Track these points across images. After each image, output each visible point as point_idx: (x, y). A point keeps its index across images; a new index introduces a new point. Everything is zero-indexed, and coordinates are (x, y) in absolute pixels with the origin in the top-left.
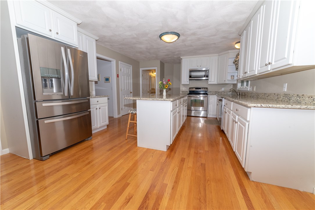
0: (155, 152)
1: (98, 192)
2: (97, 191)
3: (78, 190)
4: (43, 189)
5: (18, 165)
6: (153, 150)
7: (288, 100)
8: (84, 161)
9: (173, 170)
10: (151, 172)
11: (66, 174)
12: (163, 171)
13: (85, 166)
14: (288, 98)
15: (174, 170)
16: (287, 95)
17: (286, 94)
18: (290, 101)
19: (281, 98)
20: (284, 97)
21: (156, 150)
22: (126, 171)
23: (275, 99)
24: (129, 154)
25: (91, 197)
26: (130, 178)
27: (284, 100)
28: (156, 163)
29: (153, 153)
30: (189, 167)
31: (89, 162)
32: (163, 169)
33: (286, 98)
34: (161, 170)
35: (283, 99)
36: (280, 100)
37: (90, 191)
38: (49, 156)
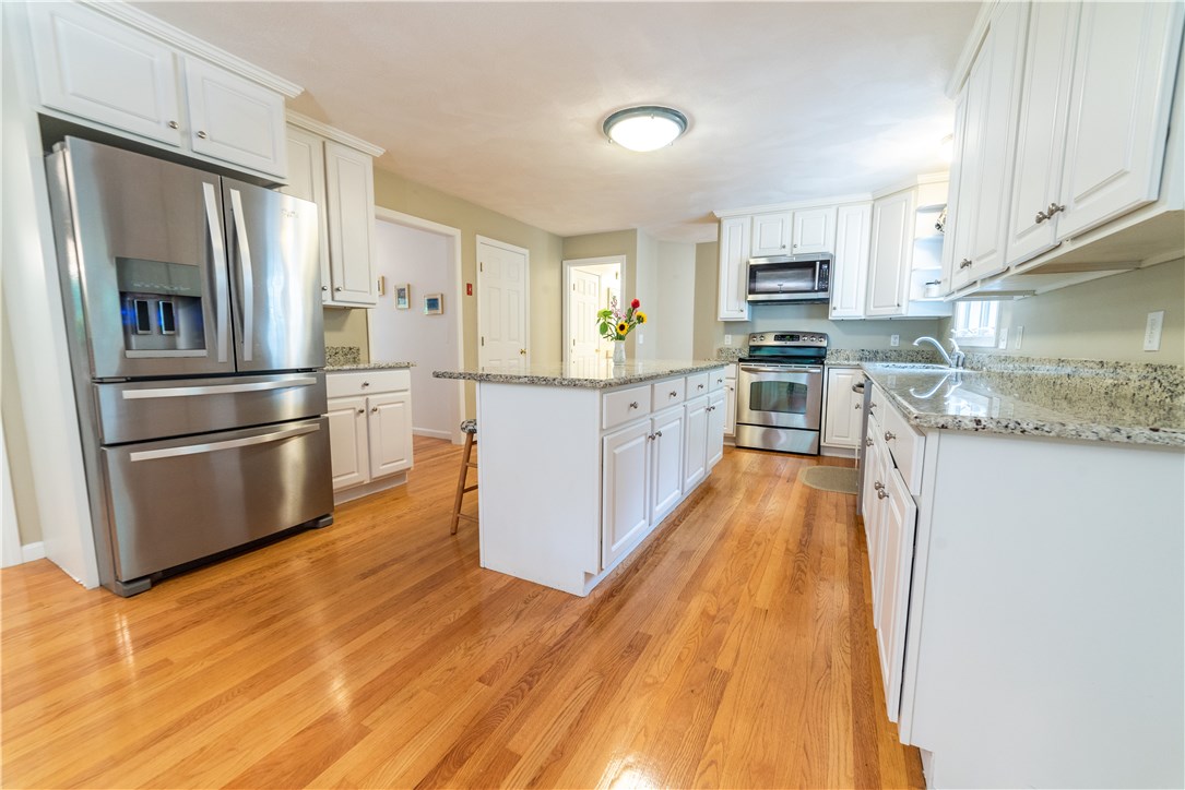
0: (539, 597)
1: (231, 753)
2: (231, 750)
3: (165, 734)
4: (53, 716)
5: (41, 605)
6: (534, 584)
7: (1165, 395)
8: (257, 611)
9: (576, 688)
10: (481, 685)
11: (166, 660)
12: (530, 689)
13: (248, 634)
14: (1165, 383)
15: (579, 691)
16: (1160, 373)
17: (1156, 363)
18: (1176, 401)
19: (1131, 384)
20: (1147, 383)
21: (546, 588)
22: (384, 669)
23: (1103, 391)
24: (432, 597)
25: (193, 776)
26: (383, 707)
27: (1144, 393)
28: (520, 647)
29: (525, 603)
30: (650, 680)
31: (274, 617)
32: (536, 677)
33: (1156, 385)
34: (525, 681)
35: (1140, 388)
36: (1125, 397)
37: (202, 749)
38: (148, 581)
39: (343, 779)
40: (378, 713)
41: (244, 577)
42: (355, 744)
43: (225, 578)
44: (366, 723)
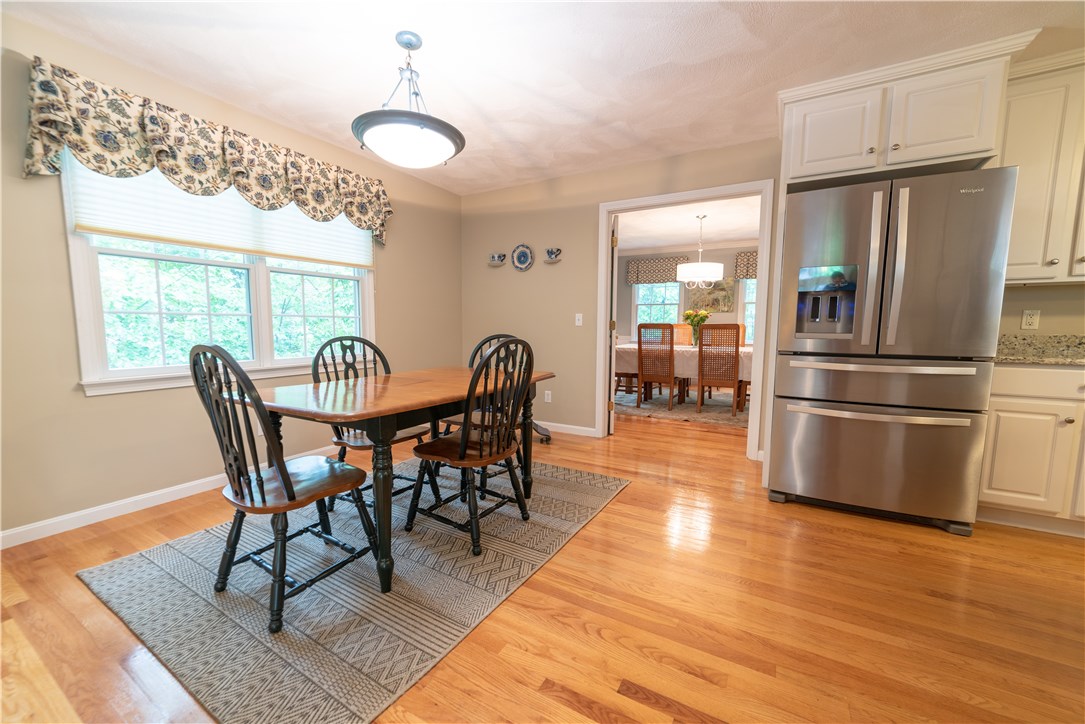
38: (783, 496)
39: (726, 675)
40: (794, 675)
41: (839, 529)
42: (757, 670)
43: (826, 522)
44: (778, 669)
